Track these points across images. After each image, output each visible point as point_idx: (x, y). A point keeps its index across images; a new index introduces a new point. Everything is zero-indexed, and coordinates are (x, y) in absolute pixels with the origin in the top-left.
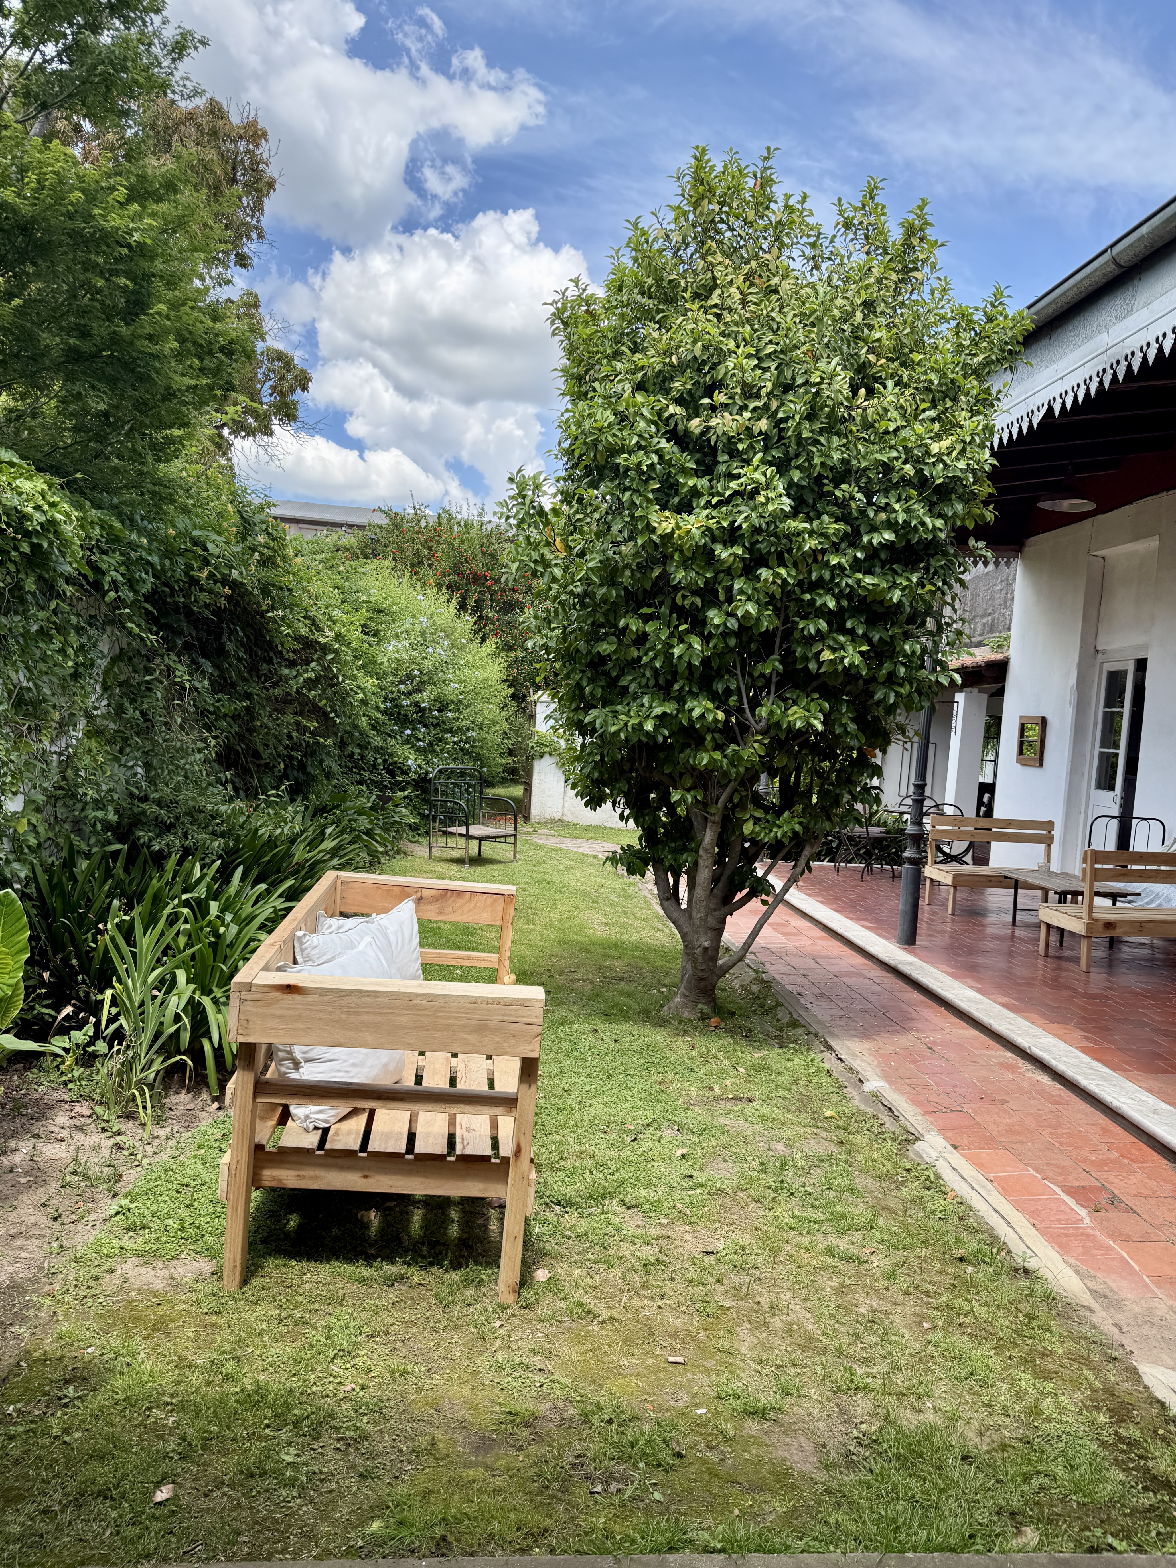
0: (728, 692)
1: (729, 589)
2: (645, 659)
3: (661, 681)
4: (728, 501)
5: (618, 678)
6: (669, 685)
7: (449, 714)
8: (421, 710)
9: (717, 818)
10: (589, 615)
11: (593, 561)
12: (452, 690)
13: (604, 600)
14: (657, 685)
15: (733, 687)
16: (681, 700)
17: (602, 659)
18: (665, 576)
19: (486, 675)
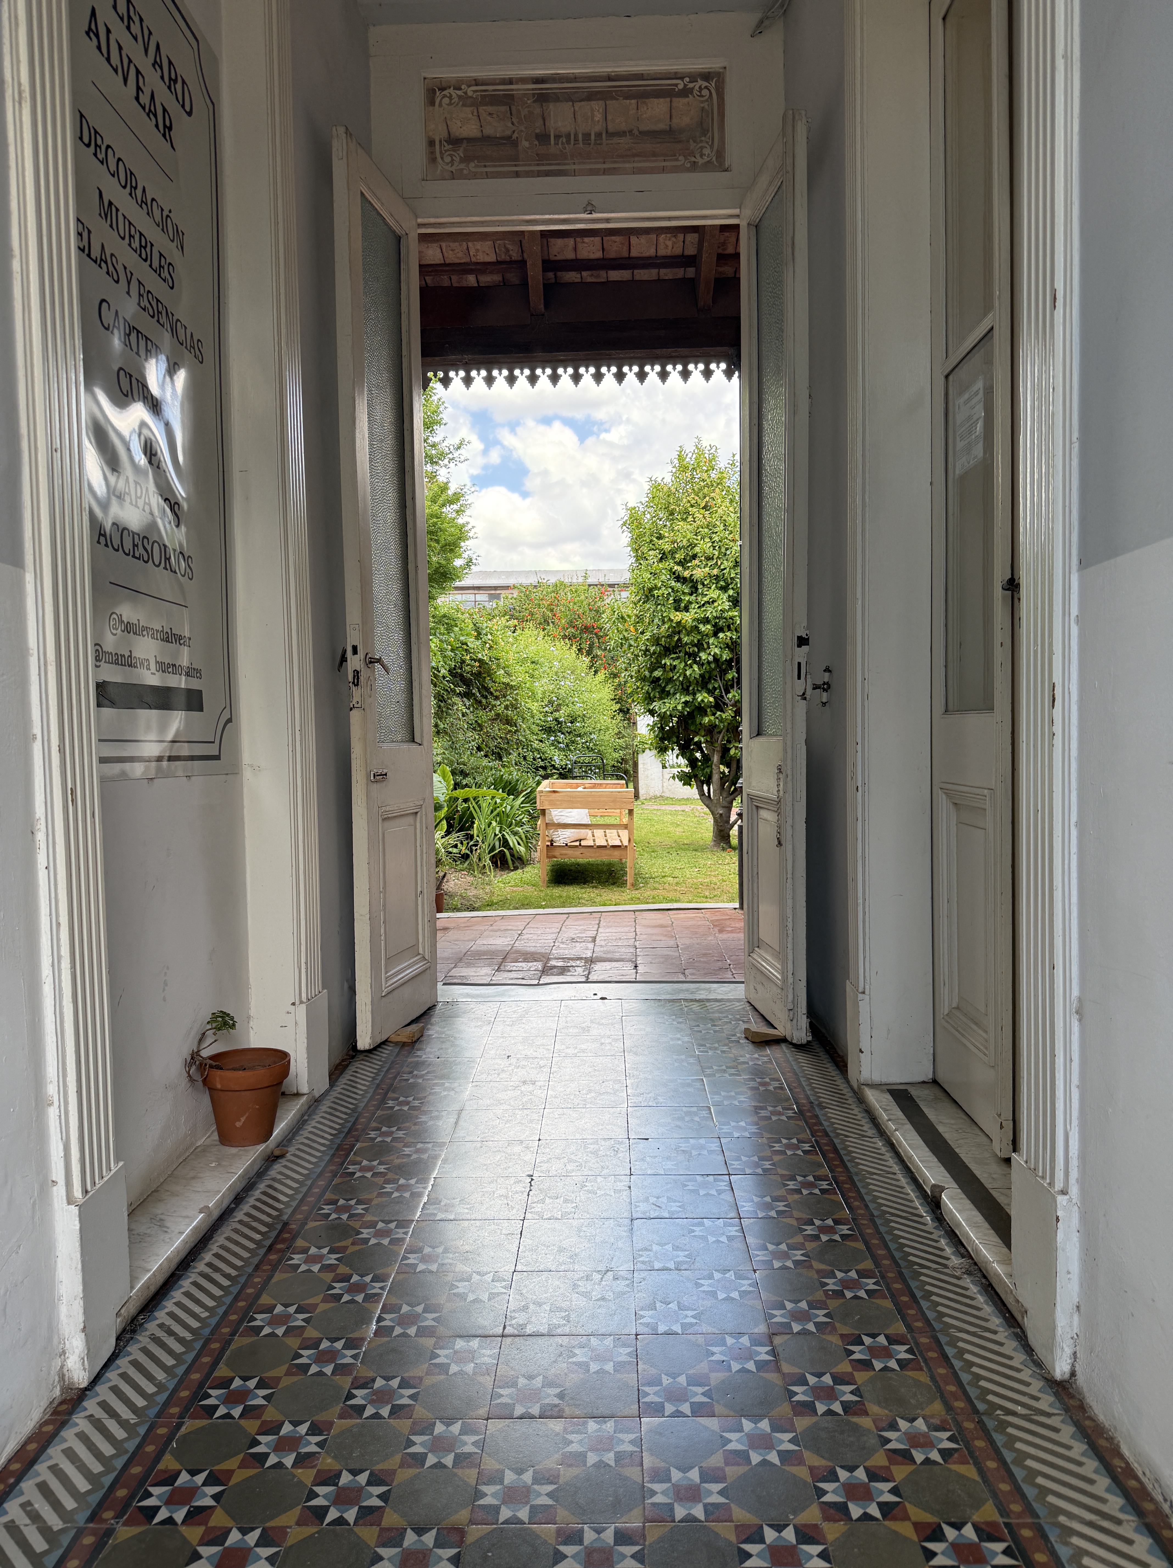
0: (715, 689)
1: (708, 643)
2: (675, 677)
3: (685, 686)
4: (703, 605)
5: (665, 687)
6: (688, 687)
7: (578, 724)
8: (559, 723)
9: (718, 749)
10: (649, 660)
11: (648, 635)
12: (578, 709)
13: (654, 653)
14: (683, 688)
15: (716, 686)
16: (694, 694)
17: (658, 679)
18: (680, 640)
19: (600, 696)
